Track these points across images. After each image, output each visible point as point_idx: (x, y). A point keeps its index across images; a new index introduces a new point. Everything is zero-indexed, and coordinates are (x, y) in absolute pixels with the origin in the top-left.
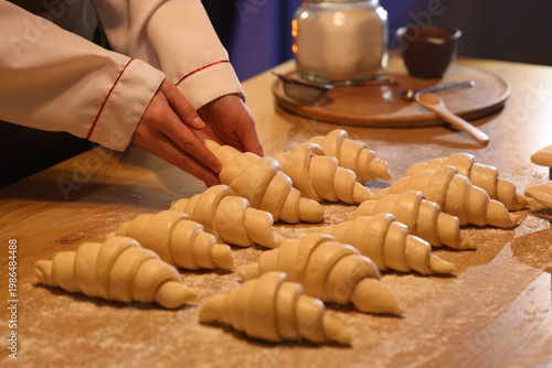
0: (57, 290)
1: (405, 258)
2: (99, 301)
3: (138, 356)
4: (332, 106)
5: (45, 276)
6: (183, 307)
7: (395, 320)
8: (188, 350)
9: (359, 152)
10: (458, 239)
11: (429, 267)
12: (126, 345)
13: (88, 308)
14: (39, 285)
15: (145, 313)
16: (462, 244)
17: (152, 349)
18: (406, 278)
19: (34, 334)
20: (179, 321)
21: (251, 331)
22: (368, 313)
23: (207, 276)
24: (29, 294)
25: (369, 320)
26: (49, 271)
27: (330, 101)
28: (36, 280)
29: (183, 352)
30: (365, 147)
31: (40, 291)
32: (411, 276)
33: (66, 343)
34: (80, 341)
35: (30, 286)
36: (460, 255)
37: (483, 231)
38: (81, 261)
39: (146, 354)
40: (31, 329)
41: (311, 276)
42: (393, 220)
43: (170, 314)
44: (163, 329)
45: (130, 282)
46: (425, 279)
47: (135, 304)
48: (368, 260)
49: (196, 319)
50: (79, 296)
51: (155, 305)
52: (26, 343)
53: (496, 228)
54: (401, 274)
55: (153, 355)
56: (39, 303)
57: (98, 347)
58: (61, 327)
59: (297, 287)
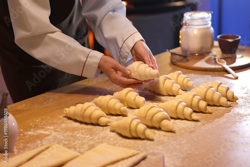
0: (70, 119)
1: (183, 114)
2: (81, 123)
3: (86, 139)
4: (187, 63)
5: (66, 113)
6: (106, 126)
7: (173, 133)
8: (102, 138)
9: (184, 79)
10: (206, 109)
11: (191, 118)
12: (84, 136)
13: (77, 124)
14: (65, 117)
15: (94, 127)
16: (207, 111)
17: (91, 138)
18: (184, 121)
19: (58, 131)
20: (103, 130)
21: (123, 134)
22: (165, 131)
23: (119, 117)
24: (61, 119)
25: (164, 133)
26: (68, 112)
27: (188, 61)
28: (64, 115)
29: (101, 139)
30: (187, 77)
31: (65, 118)
32: (185, 121)
33: (66, 134)
34: (71, 134)
35: (62, 117)
36: (206, 115)
37: (218, 108)
38: (76, 109)
39: (89, 139)
40: (57, 130)
41: (148, 118)
42: (181, 102)
43: (102, 127)
44: (97, 132)
45: (90, 117)
46: (189, 122)
47: (92, 124)
48: (166, 114)
49: (109, 130)
50: (76, 121)
51: (98, 125)
52: (54, 133)
53: (223, 107)
54: (183, 119)
55: (91, 139)
56: (63, 122)
57: (75, 136)
58: (66, 130)
59: (138, 120)
